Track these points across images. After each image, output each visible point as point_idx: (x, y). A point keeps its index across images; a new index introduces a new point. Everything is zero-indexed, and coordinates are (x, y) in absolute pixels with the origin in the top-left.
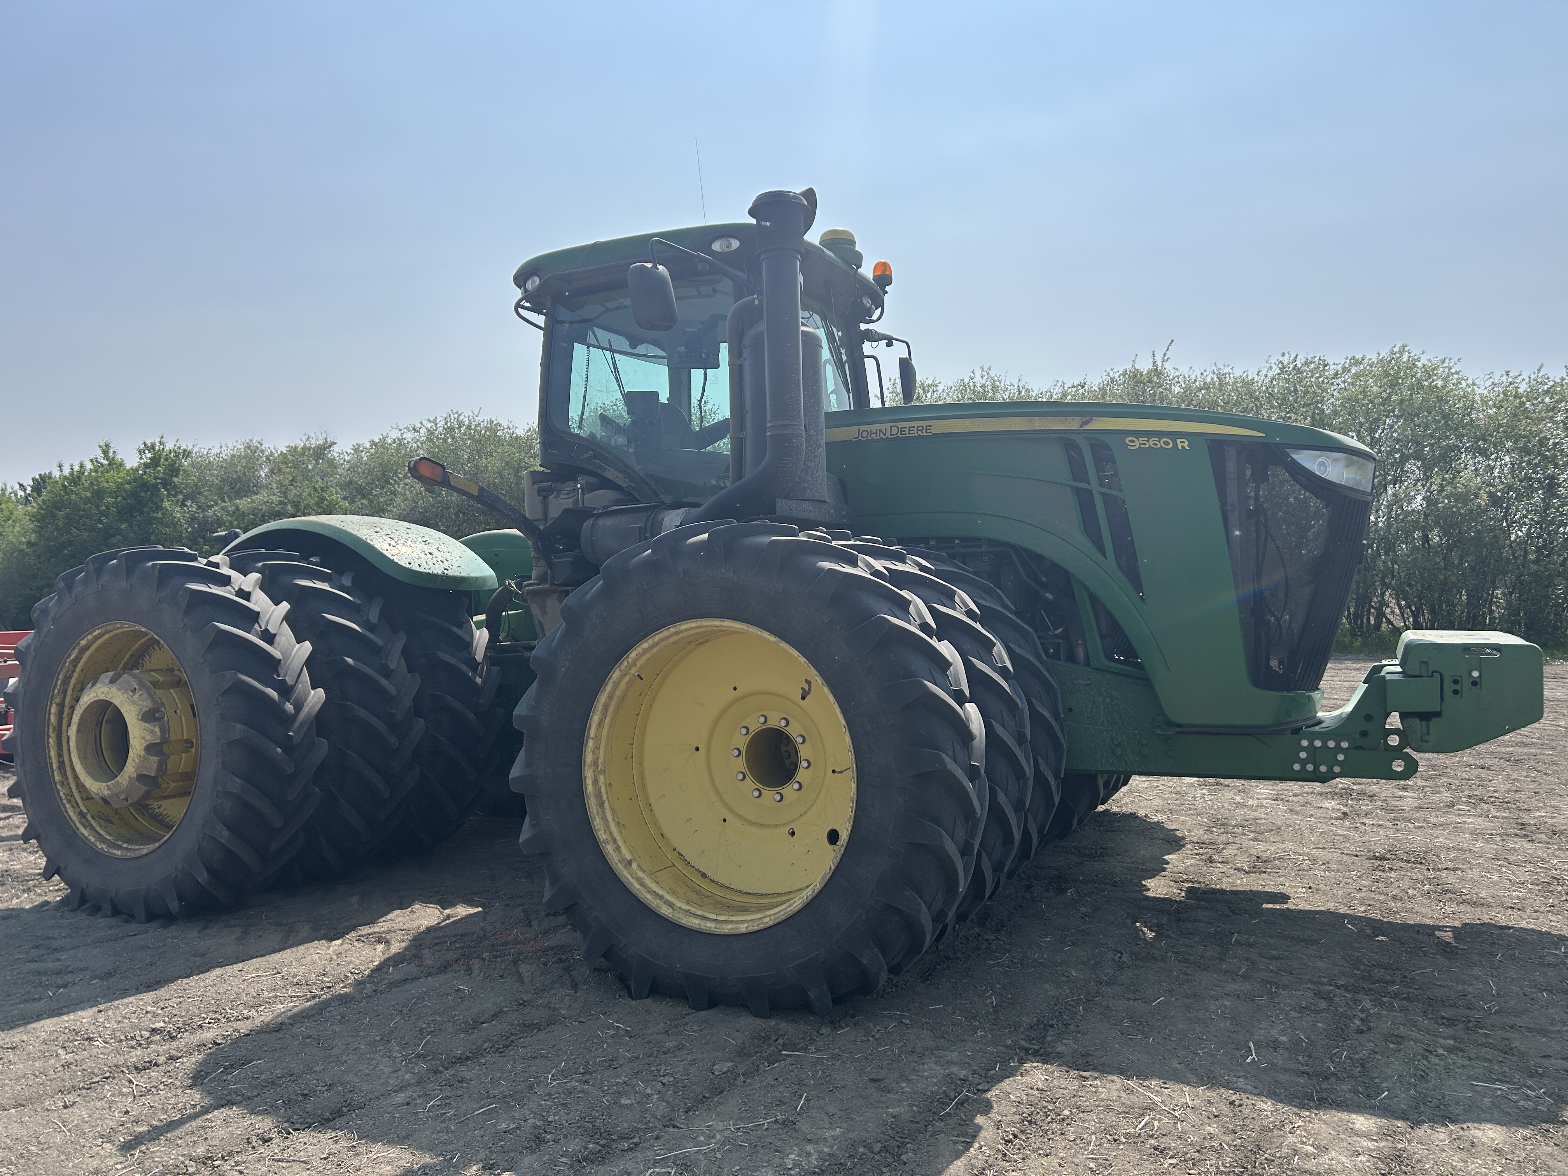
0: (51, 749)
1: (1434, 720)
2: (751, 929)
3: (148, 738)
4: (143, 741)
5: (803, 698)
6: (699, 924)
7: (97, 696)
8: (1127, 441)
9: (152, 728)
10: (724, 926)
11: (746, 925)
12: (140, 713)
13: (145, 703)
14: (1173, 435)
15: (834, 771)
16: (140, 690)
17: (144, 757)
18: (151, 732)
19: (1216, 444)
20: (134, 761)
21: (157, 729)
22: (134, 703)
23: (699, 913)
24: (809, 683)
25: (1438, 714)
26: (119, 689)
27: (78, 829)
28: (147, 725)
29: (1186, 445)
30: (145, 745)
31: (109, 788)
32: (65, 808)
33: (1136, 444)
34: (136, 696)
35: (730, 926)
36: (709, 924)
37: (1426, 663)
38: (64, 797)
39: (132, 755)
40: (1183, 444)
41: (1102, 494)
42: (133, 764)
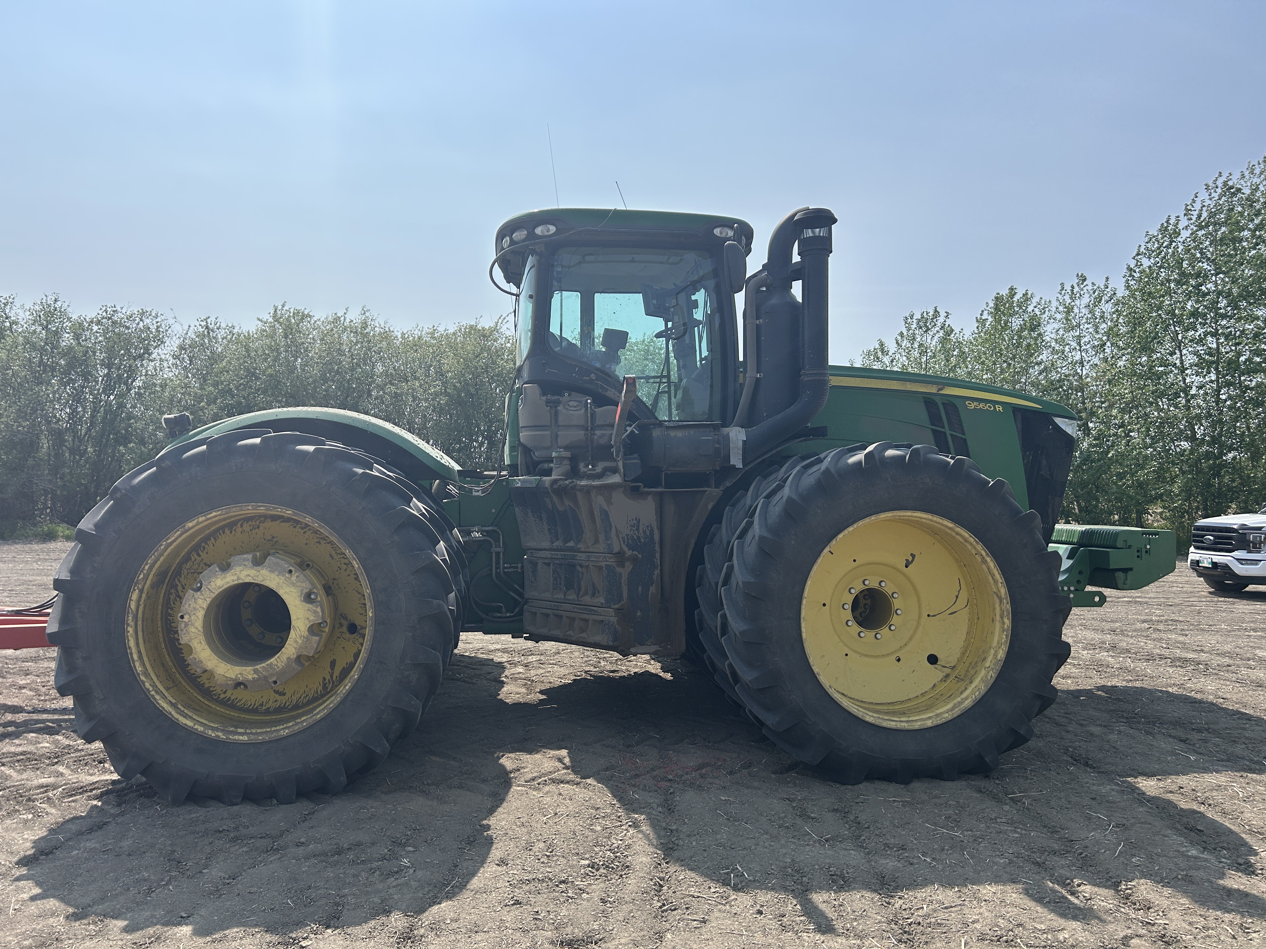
0: (130, 638)
1: (1130, 572)
2: (935, 723)
3: (312, 618)
4: (307, 622)
5: (906, 566)
6: (896, 725)
7: (238, 579)
8: (967, 403)
9: (314, 609)
10: (914, 723)
11: (931, 721)
12: (302, 594)
13: (304, 584)
14: (995, 403)
15: (929, 615)
16: (296, 572)
17: (307, 639)
18: (314, 613)
19: (1017, 410)
20: (296, 642)
21: (319, 610)
22: (293, 584)
23: (886, 718)
24: (913, 556)
25: (1131, 569)
26: (272, 571)
27: (177, 720)
28: (310, 606)
29: (1001, 409)
30: (309, 625)
31: (256, 671)
32: (155, 699)
33: (973, 406)
34: (294, 578)
35: (919, 723)
36: (903, 724)
37: (1126, 541)
38: (151, 689)
39: (294, 636)
40: (999, 408)
41: (951, 435)
42: (295, 645)
